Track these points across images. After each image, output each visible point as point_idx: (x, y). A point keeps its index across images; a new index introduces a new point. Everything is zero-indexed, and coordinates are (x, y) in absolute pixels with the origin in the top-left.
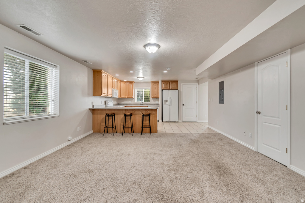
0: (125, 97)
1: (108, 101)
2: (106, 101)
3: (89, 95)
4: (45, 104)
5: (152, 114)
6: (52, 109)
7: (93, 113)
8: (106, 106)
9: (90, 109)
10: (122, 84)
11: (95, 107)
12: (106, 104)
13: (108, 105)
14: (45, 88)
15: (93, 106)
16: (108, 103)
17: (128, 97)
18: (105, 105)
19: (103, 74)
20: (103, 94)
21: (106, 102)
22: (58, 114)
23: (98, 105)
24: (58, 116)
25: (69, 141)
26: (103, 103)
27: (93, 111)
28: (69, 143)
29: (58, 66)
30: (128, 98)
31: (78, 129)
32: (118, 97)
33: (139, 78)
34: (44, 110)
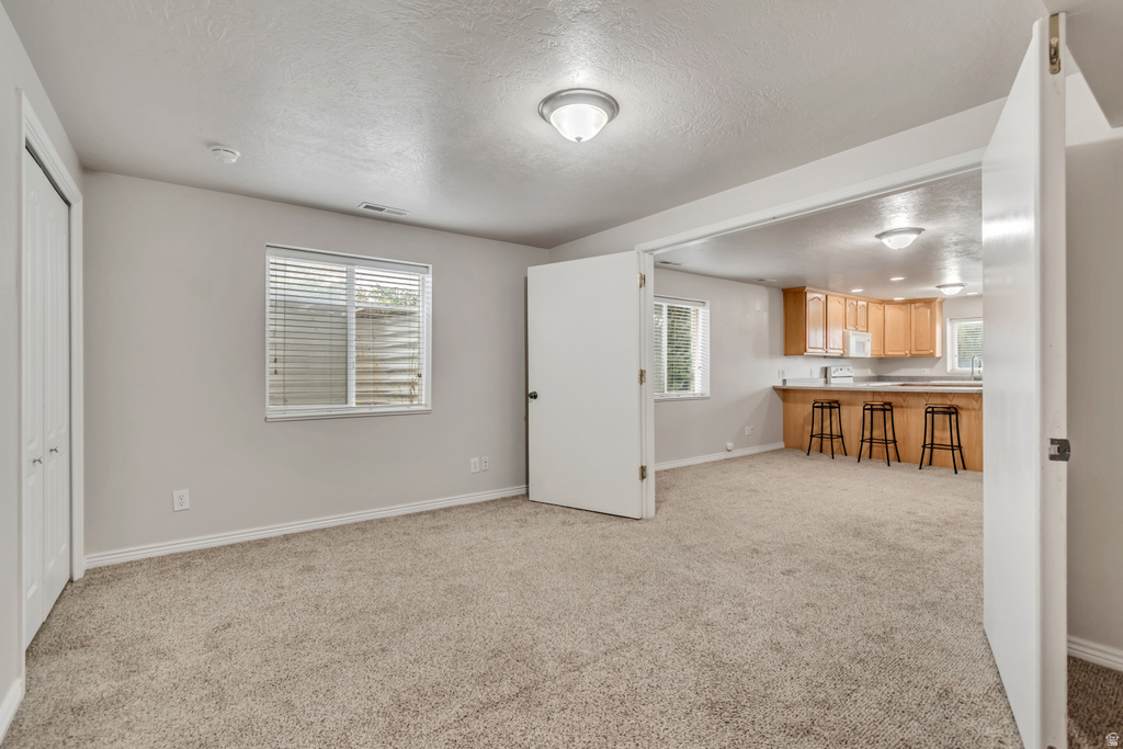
0: (903, 353)
1: (833, 369)
2: (826, 368)
3: (772, 354)
4: (688, 375)
5: (967, 409)
6: (699, 385)
7: (785, 400)
8: (826, 382)
9: (776, 389)
10: (890, 311)
11: (789, 385)
12: (826, 377)
13: (833, 380)
14: (687, 344)
15: (784, 381)
16: (833, 372)
17: (914, 352)
18: (823, 380)
19: (809, 296)
20: (808, 350)
21: (826, 371)
22: (709, 395)
23: (801, 380)
24: (707, 398)
25: (729, 451)
26: (817, 373)
27: (785, 393)
28: (729, 455)
29: (708, 303)
30: (913, 357)
31: (748, 431)
32: (869, 356)
33: (942, 290)
34: (686, 387)
